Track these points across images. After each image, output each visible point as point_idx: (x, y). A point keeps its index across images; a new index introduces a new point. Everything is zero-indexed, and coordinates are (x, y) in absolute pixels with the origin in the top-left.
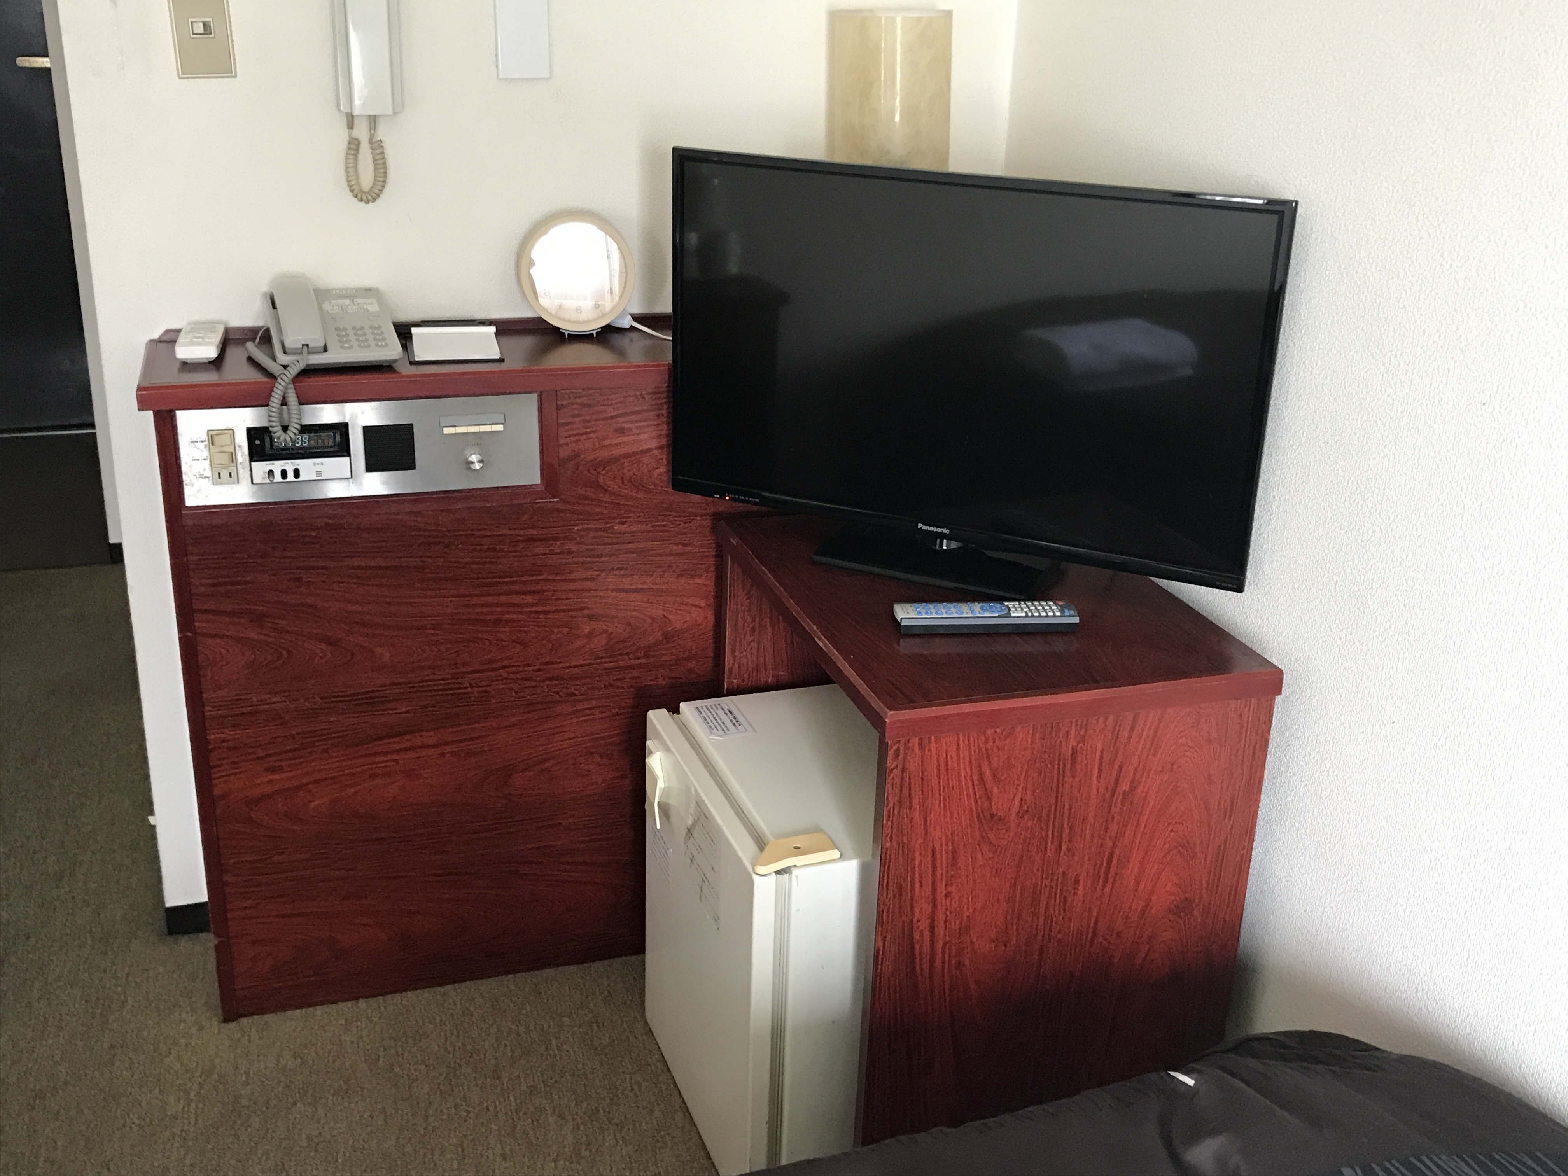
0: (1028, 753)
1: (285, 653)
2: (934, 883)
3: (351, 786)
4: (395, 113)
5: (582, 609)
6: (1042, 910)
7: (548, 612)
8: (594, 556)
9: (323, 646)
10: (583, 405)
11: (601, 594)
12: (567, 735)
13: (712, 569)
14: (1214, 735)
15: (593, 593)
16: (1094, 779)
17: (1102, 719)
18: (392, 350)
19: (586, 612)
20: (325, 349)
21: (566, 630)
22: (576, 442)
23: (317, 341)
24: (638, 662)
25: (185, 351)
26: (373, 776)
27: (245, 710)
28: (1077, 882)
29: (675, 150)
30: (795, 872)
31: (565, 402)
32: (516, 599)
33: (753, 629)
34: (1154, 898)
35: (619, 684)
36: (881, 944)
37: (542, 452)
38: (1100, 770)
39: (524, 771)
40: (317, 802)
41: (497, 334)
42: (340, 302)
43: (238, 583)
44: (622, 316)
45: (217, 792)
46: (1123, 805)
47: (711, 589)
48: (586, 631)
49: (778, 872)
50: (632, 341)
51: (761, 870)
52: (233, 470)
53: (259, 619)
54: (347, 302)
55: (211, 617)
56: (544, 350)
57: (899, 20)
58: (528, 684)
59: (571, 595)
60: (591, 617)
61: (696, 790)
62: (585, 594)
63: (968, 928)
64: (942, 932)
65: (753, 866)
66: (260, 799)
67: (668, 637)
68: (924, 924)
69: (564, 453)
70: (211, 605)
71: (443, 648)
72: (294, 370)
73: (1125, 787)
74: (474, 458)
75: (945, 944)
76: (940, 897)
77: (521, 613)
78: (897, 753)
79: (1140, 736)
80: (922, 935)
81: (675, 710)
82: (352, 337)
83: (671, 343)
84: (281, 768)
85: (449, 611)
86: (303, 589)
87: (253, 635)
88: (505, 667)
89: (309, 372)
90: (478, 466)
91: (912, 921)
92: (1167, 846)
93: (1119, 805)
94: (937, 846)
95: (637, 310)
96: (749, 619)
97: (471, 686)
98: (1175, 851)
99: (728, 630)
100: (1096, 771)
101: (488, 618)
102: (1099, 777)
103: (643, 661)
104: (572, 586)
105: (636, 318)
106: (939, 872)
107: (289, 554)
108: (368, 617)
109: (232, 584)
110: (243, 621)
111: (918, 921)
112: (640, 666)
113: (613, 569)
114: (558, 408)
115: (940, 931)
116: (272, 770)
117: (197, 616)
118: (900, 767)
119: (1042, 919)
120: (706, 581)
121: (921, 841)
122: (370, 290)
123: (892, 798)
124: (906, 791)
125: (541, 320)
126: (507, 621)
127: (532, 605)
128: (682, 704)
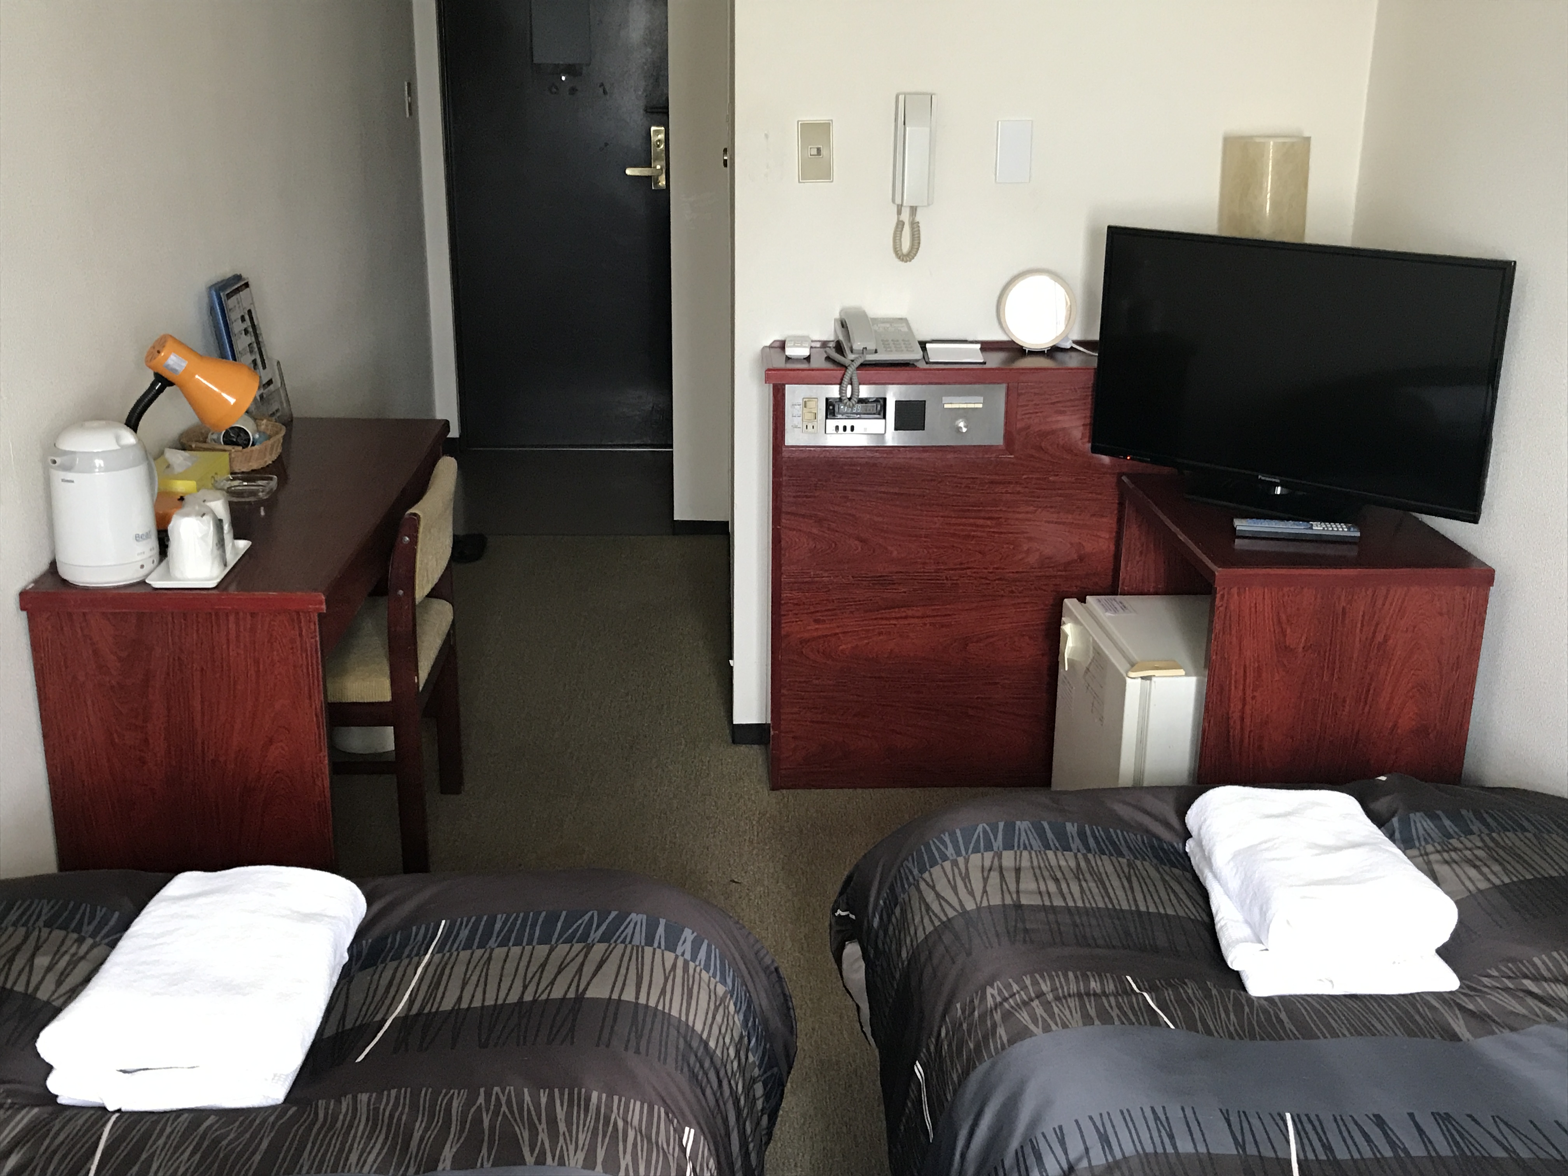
0: (1312, 607)
1: (833, 545)
2: (1244, 690)
3: (865, 638)
4: (929, 205)
5: (1023, 533)
6: (1319, 719)
7: (1001, 533)
8: (1034, 497)
9: (856, 542)
10: (1035, 394)
11: (1038, 523)
12: (1008, 620)
13: (1116, 512)
14: (1445, 610)
15: (1031, 523)
16: (1358, 630)
17: (1363, 590)
18: (917, 355)
19: (1026, 535)
20: (876, 352)
21: (1012, 547)
22: (1029, 418)
23: (871, 346)
24: (1059, 573)
25: (790, 351)
26: (880, 634)
27: (805, 580)
28: (1344, 701)
29: (1109, 227)
30: (1154, 679)
31: (1023, 391)
32: (980, 522)
33: (1141, 553)
34: (1400, 721)
35: (1044, 588)
36: (1207, 724)
37: (1006, 424)
38: (1362, 625)
39: (977, 642)
40: (844, 647)
41: (982, 349)
42: (883, 325)
43: (810, 497)
44: (1066, 338)
45: (783, 633)
46: (1378, 650)
47: (1114, 526)
48: (1025, 549)
49: (1142, 678)
50: (1071, 357)
51: (1132, 674)
52: (815, 424)
53: (820, 521)
54: (888, 325)
55: (793, 518)
56: (1013, 360)
57: (1272, 143)
58: (983, 581)
59: (1017, 522)
60: (1030, 539)
61: (1093, 639)
62: (1027, 523)
63: (1266, 723)
64: (1248, 724)
65: (1127, 672)
66: (807, 641)
67: (1081, 559)
68: (1236, 716)
69: (1019, 425)
70: (793, 509)
71: (931, 551)
72: (858, 363)
73: (1380, 638)
74: (962, 424)
75: (1250, 732)
76: (1248, 699)
77: (984, 532)
78: (1223, 596)
79: (1391, 604)
80: (1235, 722)
81: (1083, 600)
82: (891, 345)
83: (1096, 359)
84: (824, 621)
85: (937, 526)
86: (848, 504)
87: (815, 531)
88: (969, 568)
89: (864, 366)
90: (964, 430)
91: (1228, 714)
92: (1410, 685)
93: (1375, 651)
94: (1247, 663)
95: (1076, 337)
96: (1139, 545)
97: (947, 579)
98: (1416, 690)
99: (1124, 550)
100: (1359, 625)
101: (962, 533)
102: (1361, 630)
103: (1063, 573)
104: (1018, 516)
105: (1076, 342)
106: (1248, 681)
107: (843, 480)
108: (886, 526)
109: (807, 497)
110: (811, 521)
111: (1233, 712)
112: (1061, 576)
113: (1046, 507)
114: (1019, 395)
115: (1247, 721)
116: (817, 621)
117: (783, 516)
118: (1225, 605)
119: (1319, 725)
120: (1109, 521)
121: (1236, 658)
122: (901, 319)
123: (1218, 626)
124: (1227, 622)
125: (1013, 342)
126: (973, 537)
127: (991, 527)
128: (1088, 597)
